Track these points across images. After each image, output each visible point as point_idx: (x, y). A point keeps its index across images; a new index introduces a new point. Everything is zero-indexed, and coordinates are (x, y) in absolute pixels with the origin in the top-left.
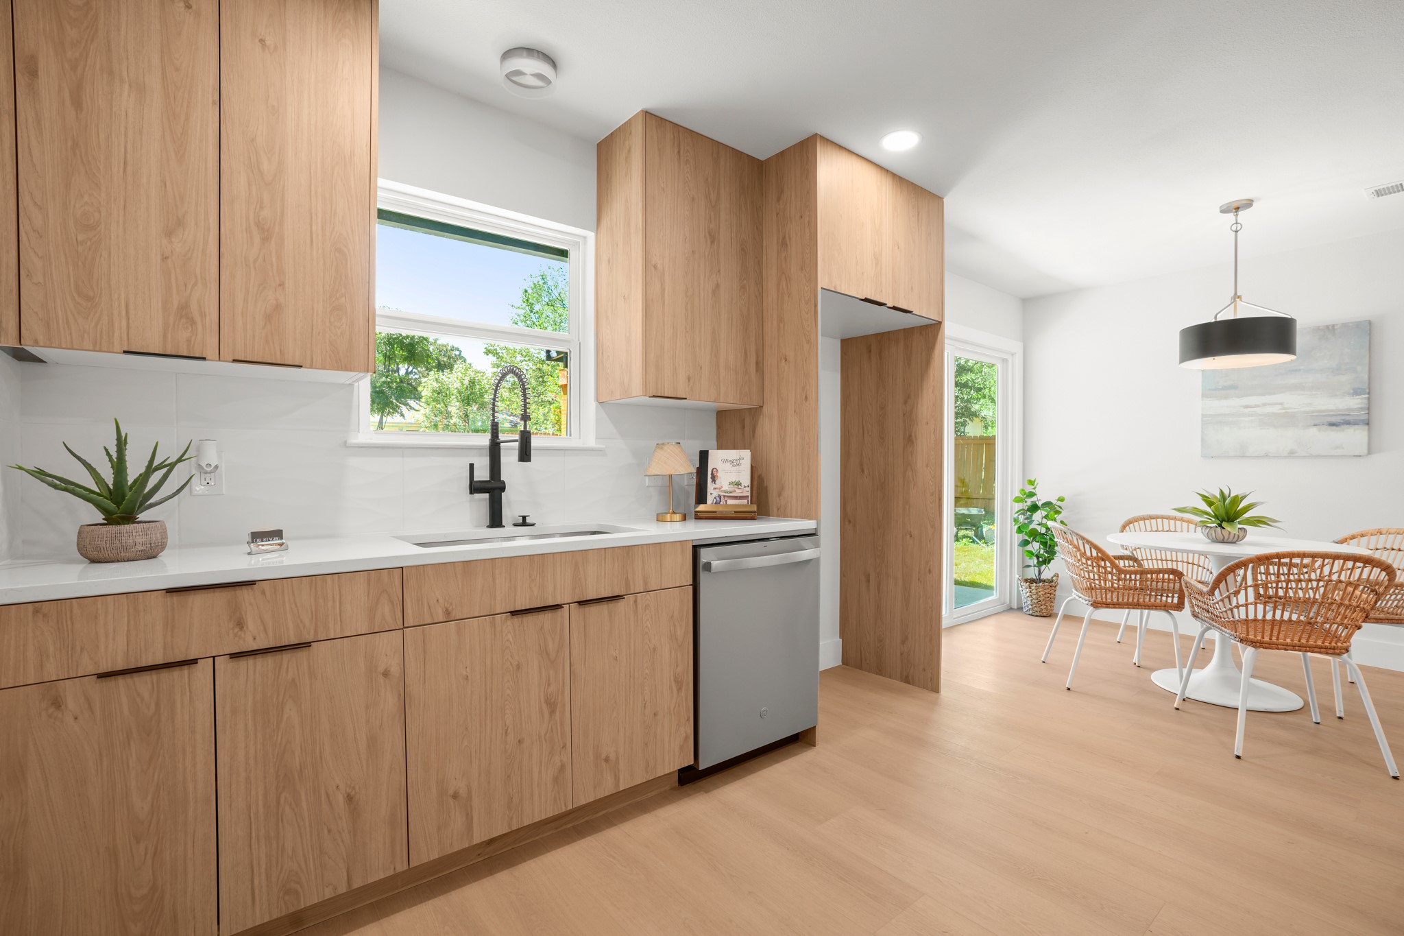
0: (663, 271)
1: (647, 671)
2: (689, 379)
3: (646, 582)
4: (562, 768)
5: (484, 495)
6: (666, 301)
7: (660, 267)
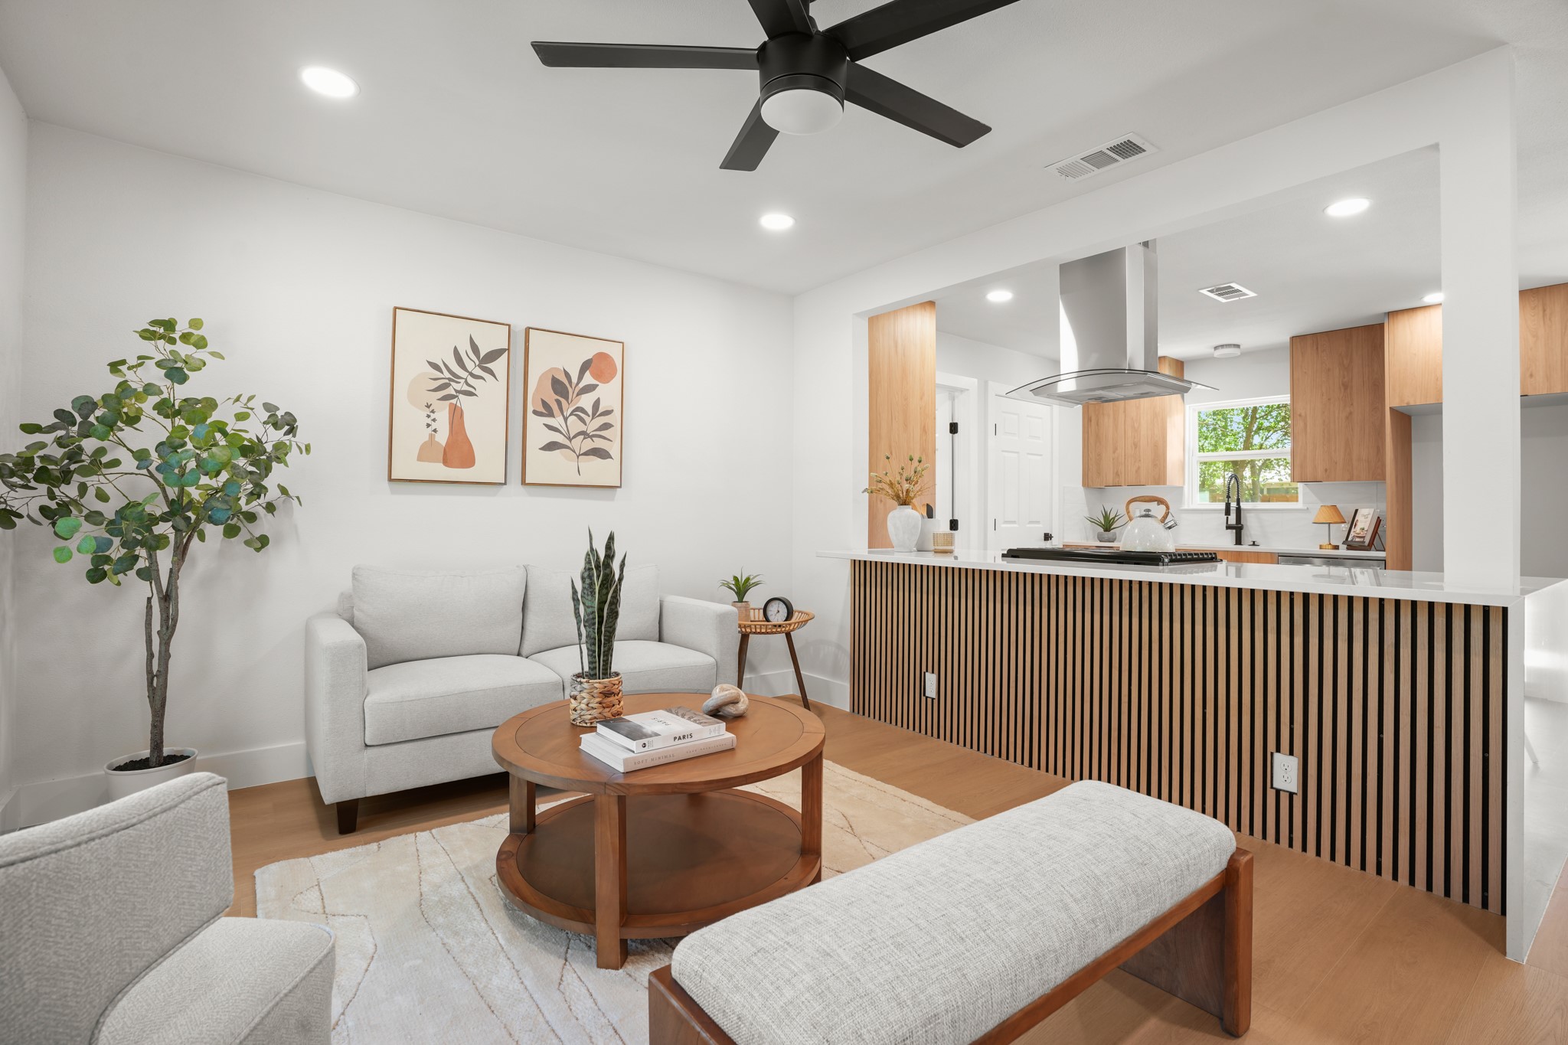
2: (1326, 470)
5: (1234, 531)
6: (1308, 430)
7: (1303, 414)
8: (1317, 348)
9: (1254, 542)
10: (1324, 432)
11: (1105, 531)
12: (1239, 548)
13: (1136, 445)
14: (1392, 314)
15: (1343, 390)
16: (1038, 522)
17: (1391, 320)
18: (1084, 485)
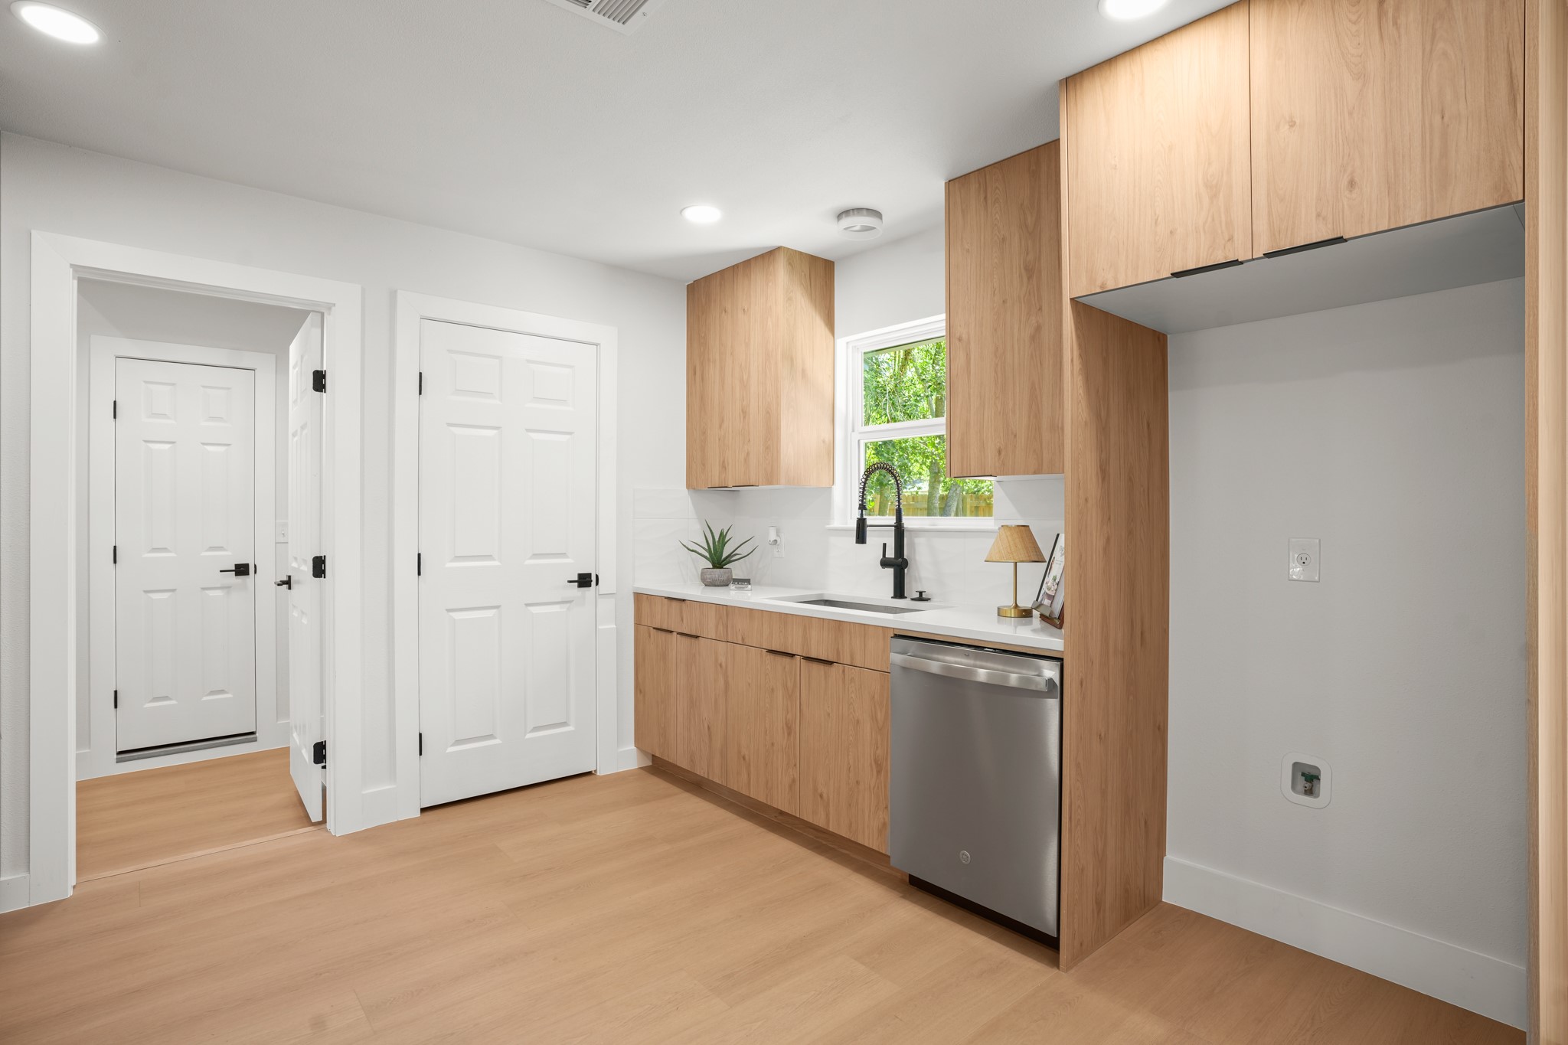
0: (969, 338)
1: (851, 738)
2: (1000, 452)
3: (852, 658)
4: (794, 781)
5: (892, 570)
6: (972, 371)
7: (964, 337)
8: (985, 198)
9: (921, 593)
10: (996, 372)
11: (715, 567)
12: (900, 603)
13: (745, 413)
14: (1071, 82)
15: (1025, 279)
16: (563, 555)
17: (1071, 94)
18: (689, 486)
